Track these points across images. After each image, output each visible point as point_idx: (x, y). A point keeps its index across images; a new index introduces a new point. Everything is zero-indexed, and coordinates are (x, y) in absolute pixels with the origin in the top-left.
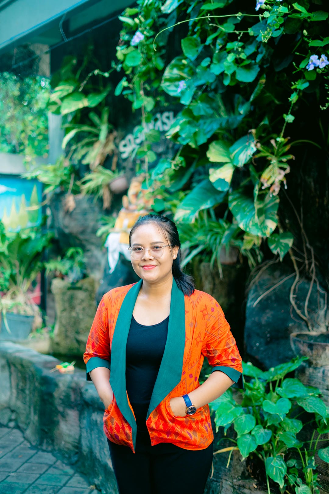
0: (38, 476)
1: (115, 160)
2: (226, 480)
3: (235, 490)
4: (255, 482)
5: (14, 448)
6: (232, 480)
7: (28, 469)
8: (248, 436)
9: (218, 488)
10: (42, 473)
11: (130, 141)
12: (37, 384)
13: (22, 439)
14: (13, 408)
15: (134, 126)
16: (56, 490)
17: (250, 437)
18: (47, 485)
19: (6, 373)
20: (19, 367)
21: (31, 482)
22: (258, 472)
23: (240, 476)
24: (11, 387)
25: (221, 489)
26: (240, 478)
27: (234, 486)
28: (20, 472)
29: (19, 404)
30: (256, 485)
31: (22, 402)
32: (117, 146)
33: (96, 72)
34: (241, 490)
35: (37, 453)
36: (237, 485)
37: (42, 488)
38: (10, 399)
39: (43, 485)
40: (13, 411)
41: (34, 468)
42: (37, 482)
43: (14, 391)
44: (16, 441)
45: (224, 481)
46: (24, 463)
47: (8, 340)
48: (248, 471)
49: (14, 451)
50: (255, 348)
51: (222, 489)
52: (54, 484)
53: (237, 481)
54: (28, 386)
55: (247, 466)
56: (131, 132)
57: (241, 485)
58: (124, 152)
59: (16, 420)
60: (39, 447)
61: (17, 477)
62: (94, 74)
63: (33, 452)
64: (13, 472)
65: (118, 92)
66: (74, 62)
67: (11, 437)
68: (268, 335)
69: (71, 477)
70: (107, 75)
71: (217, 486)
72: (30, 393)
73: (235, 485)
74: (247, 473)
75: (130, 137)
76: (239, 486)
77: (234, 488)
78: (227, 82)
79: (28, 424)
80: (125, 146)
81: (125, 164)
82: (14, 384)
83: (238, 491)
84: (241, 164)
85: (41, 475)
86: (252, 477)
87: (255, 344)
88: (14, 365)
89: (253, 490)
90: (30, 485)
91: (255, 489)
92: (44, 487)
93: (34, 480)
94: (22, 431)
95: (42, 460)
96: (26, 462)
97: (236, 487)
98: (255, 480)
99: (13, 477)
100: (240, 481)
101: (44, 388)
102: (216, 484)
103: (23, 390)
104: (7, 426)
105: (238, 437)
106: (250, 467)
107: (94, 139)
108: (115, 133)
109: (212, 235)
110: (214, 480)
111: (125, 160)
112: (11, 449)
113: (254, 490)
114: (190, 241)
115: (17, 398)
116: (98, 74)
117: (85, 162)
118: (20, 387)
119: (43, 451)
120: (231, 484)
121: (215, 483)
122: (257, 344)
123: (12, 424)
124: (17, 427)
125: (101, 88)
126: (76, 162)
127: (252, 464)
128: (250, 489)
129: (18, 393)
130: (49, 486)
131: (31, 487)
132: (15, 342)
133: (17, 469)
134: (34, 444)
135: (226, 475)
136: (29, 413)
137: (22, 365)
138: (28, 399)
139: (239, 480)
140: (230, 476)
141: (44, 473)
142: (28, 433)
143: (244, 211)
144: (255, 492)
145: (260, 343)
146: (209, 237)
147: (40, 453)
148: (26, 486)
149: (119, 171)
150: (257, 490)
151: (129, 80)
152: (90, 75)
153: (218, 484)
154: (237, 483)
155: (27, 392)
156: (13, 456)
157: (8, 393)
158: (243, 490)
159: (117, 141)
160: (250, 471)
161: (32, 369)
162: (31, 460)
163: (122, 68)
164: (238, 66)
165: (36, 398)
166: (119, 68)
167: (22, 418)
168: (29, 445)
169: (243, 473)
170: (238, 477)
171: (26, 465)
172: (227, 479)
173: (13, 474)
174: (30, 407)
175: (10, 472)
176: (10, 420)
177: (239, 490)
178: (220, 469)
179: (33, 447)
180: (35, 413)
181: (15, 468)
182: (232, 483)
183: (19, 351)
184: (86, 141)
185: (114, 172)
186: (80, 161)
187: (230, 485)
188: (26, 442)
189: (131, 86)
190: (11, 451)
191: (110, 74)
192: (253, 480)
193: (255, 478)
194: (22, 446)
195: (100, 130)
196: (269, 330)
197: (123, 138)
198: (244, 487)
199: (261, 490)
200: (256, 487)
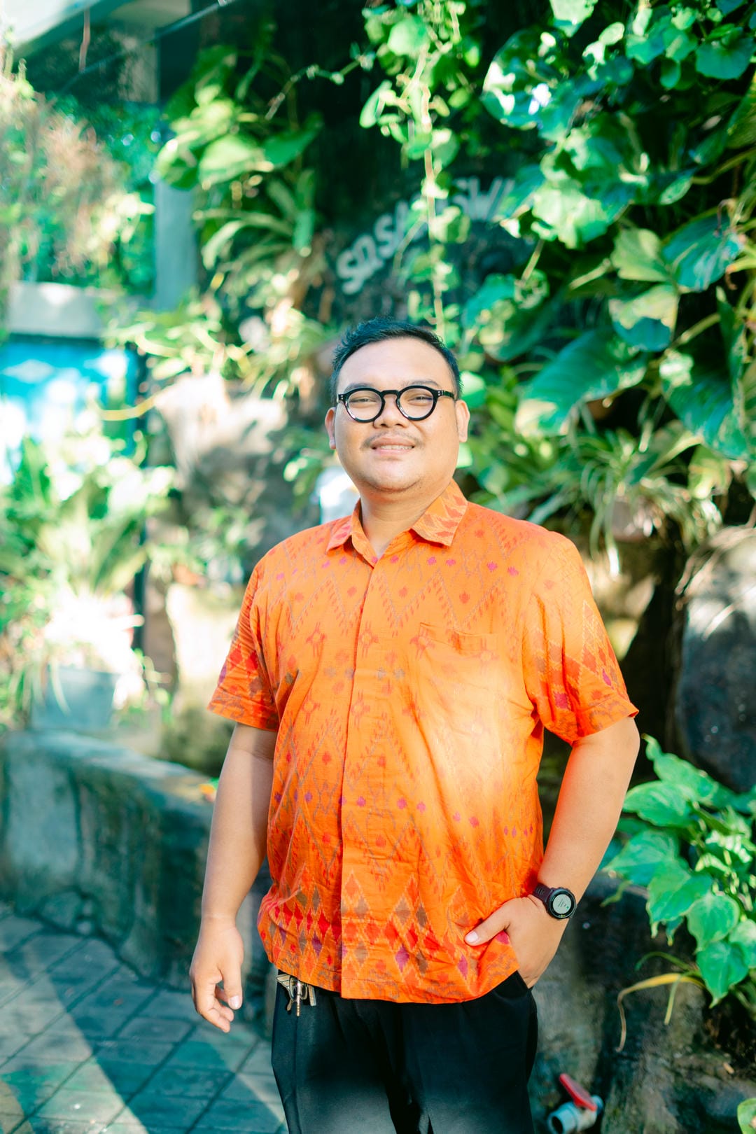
0: (169, 1047)
1: (328, 297)
2: (655, 1055)
3: (680, 1079)
4: (726, 1058)
5: (100, 983)
6: (672, 1056)
7: (144, 1031)
8: (722, 948)
9: (634, 1073)
10: (178, 1038)
11: (365, 251)
12: (153, 830)
13: (113, 963)
14: (86, 889)
15: (377, 215)
16: (219, 1080)
17: (727, 949)
18: (196, 1069)
19: (68, 807)
20: (103, 792)
21: (155, 1063)
22: (733, 1035)
23: (691, 1046)
24: (80, 839)
25: (641, 1076)
26: (689, 1050)
27: (678, 1070)
28: (124, 1039)
29: (102, 879)
30: (732, 1065)
31: (110, 875)
32: (332, 264)
33: (312, 71)
34: (694, 1079)
35: (155, 995)
36: (685, 1068)
37: (185, 1075)
38: (79, 867)
39: (187, 1069)
40: (84, 896)
41: (156, 1030)
42: (174, 1061)
43: (89, 849)
44: (99, 967)
45: (649, 1058)
46: (129, 1018)
47: (64, 729)
48: (707, 1032)
49: (101, 990)
50: (707, 739)
51: (644, 1078)
52: (211, 1066)
53: (682, 1058)
54: (125, 836)
55: (705, 1020)
56: (369, 229)
57: (694, 1067)
58: (349, 280)
59: (93, 918)
60: (161, 980)
61: (121, 1051)
62: (305, 76)
63: (145, 992)
64: (108, 1039)
65: (367, 118)
66: (230, 60)
67: (88, 958)
68: (741, 708)
69: (251, 1051)
70: (338, 78)
71: (632, 1070)
72: (132, 851)
73: (679, 1066)
74: (705, 1039)
75: (365, 242)
76: (690, 1069)
77: (678, 1074)
78: (670, 81)
79: (126, 928)
80: (353, 263)
81: (352, 307)
82: (87, 830)
83: (687, 1081)
84: (702, 284)
85: (177, 1045)
86: (718, 1046)
87: (709, 729)
88: (90, 787)
89: (725, 1078)
90: (157, 1069)
91: (730, 1077)
92: (191, 1073)
93: (161, 1058)
94: (114, 943)
95: (171, 1011)
96: (136, 1014)
97: (683, 1071)
98: (727, 1055)
99: (109, 1050)
100: (692, 1058)
101: (171, 840)
102: (629, 1065)
103: (111, 847)
104: (73, 932)
105: (700, 949)
106: (713, 1024)
107: (276, 247)
108: (328, 234)
109: (593, 471)
110: (623, 1057)
111: (353, 297)
112: (92, 984)
113: (728, 1079)
114: (528, 486)
115: (97, 865)
116: (317, 77)
117: (255, 302)
118: (104, 839)
119: (172, 989)
120: (668, 1064)
121: (625, 1062)
122: (715, 729)
123: (85, 927)
124: (99, 934)
125: (294, 126)
126: (233, 302)
127: (720, 1015)
128: (716, 1076)
129: (98, 854)
130: (201, 1073)
131: (159, 1076)
132: (81, 733)
133: (119, 1030)
134: (146, 973)
135: (654, 1044)
136: (131, 899)
137: (110, 787)
138: (124, 867)
139: (688, 1054)
140: (666, 1045)
141: (184, 1040)
142: (130, 946)
143: (703, 402)
144: (731, 1082)
145: (722, 728)
146: (585, 473)
147: (165, 994)
148: (147, 1074)
149: (339, 324)
150: (736, 1078)
151: (398, 91)
152: (295, 78)
153: (634, 1065)
154: (684, 1063)
155: (123, 850)
156: (103, 1002)
157: (73, 854)
158: (701, 1077)
159: (333, 252)
160: (714, 1032)
161: (139, 794)
162: (147, 1010)
163: (377, 62)
164: (700, 43)
165: (151, 863)
166: (366, 62)
167: (111, 913)
168: (132, 976)
169: (697, 1038)
170: (684, 1047)
171: (136, 1023)
172: (659, 1053)
173: (108, 1044)
174: (131, 886)
175: (99, 1039)
176: (80, 918)
177: (691, 1079)
178: (640, 1030)
179: (143, 981)
180: (147, 899)
181: (110, 1030)
182: (672, 1062)
183: (96, 753)
184: (258, 251)
185: (325, 325)
186: (243, 301)
187: (666, 1068)
188: (124, 969)
189: (400, 103)
190: (93, 990)
191: (346, 77)
192: (722, 1054)
193: (725, 1050)
194: (117, 977)
195: (293, 225)
196: (743, 694)
197: (348, 245)
198: (701, 1070)
199: (745, 1080)
200: (731, 1070)
